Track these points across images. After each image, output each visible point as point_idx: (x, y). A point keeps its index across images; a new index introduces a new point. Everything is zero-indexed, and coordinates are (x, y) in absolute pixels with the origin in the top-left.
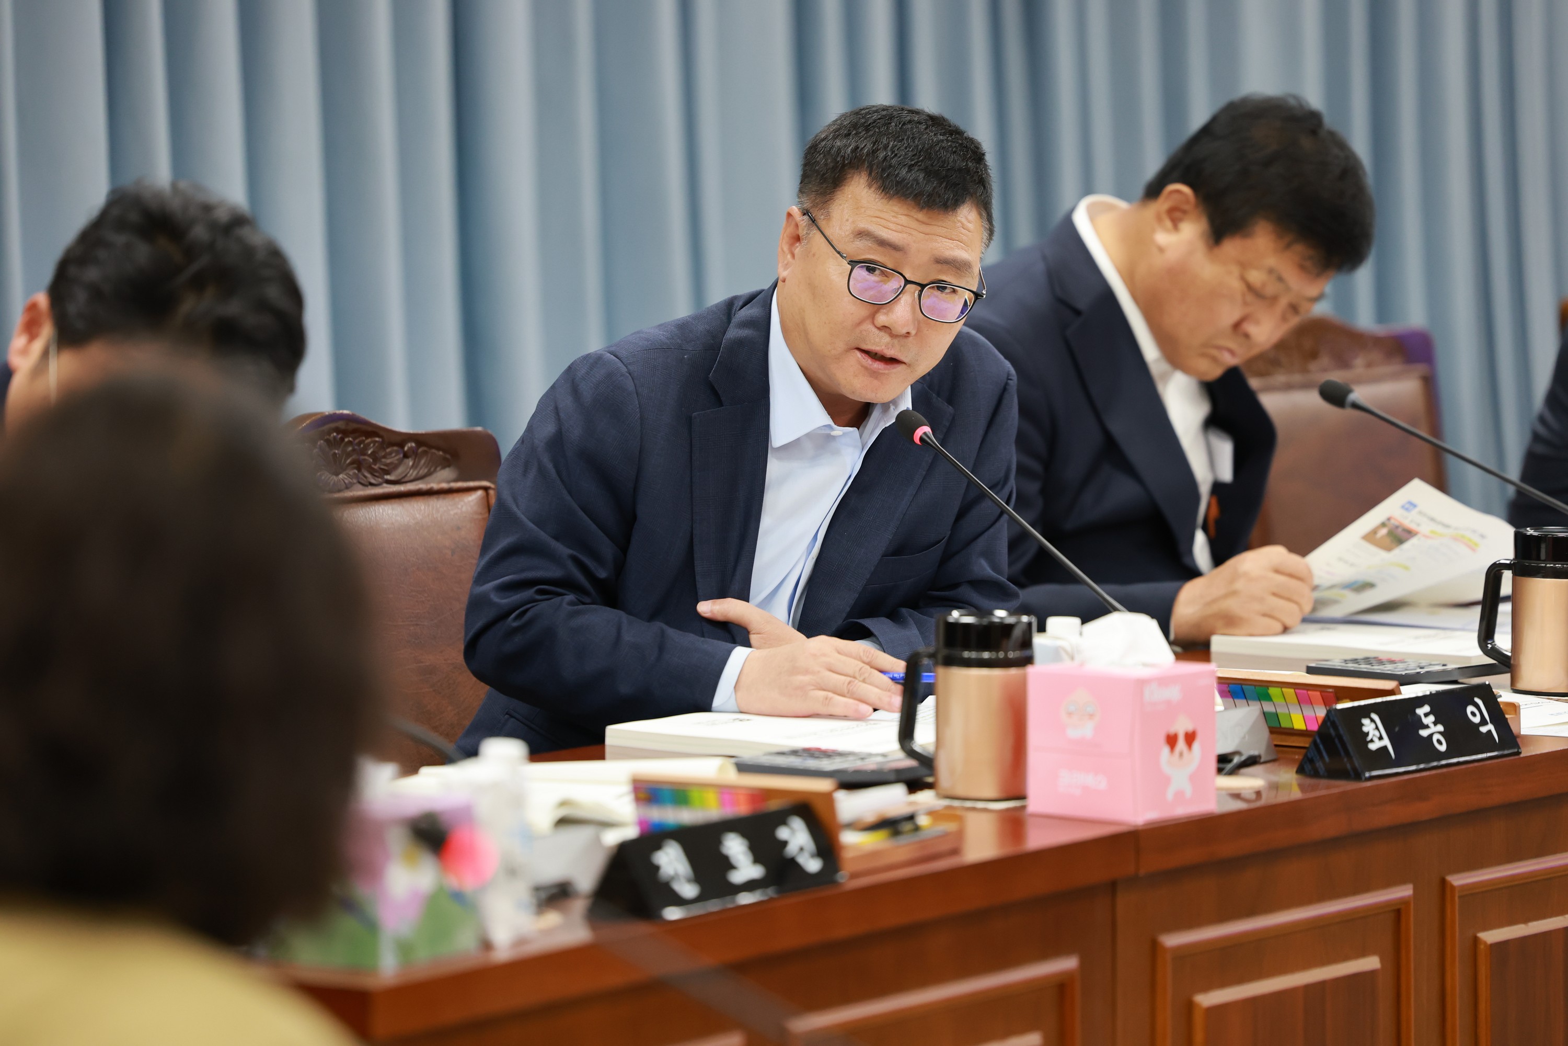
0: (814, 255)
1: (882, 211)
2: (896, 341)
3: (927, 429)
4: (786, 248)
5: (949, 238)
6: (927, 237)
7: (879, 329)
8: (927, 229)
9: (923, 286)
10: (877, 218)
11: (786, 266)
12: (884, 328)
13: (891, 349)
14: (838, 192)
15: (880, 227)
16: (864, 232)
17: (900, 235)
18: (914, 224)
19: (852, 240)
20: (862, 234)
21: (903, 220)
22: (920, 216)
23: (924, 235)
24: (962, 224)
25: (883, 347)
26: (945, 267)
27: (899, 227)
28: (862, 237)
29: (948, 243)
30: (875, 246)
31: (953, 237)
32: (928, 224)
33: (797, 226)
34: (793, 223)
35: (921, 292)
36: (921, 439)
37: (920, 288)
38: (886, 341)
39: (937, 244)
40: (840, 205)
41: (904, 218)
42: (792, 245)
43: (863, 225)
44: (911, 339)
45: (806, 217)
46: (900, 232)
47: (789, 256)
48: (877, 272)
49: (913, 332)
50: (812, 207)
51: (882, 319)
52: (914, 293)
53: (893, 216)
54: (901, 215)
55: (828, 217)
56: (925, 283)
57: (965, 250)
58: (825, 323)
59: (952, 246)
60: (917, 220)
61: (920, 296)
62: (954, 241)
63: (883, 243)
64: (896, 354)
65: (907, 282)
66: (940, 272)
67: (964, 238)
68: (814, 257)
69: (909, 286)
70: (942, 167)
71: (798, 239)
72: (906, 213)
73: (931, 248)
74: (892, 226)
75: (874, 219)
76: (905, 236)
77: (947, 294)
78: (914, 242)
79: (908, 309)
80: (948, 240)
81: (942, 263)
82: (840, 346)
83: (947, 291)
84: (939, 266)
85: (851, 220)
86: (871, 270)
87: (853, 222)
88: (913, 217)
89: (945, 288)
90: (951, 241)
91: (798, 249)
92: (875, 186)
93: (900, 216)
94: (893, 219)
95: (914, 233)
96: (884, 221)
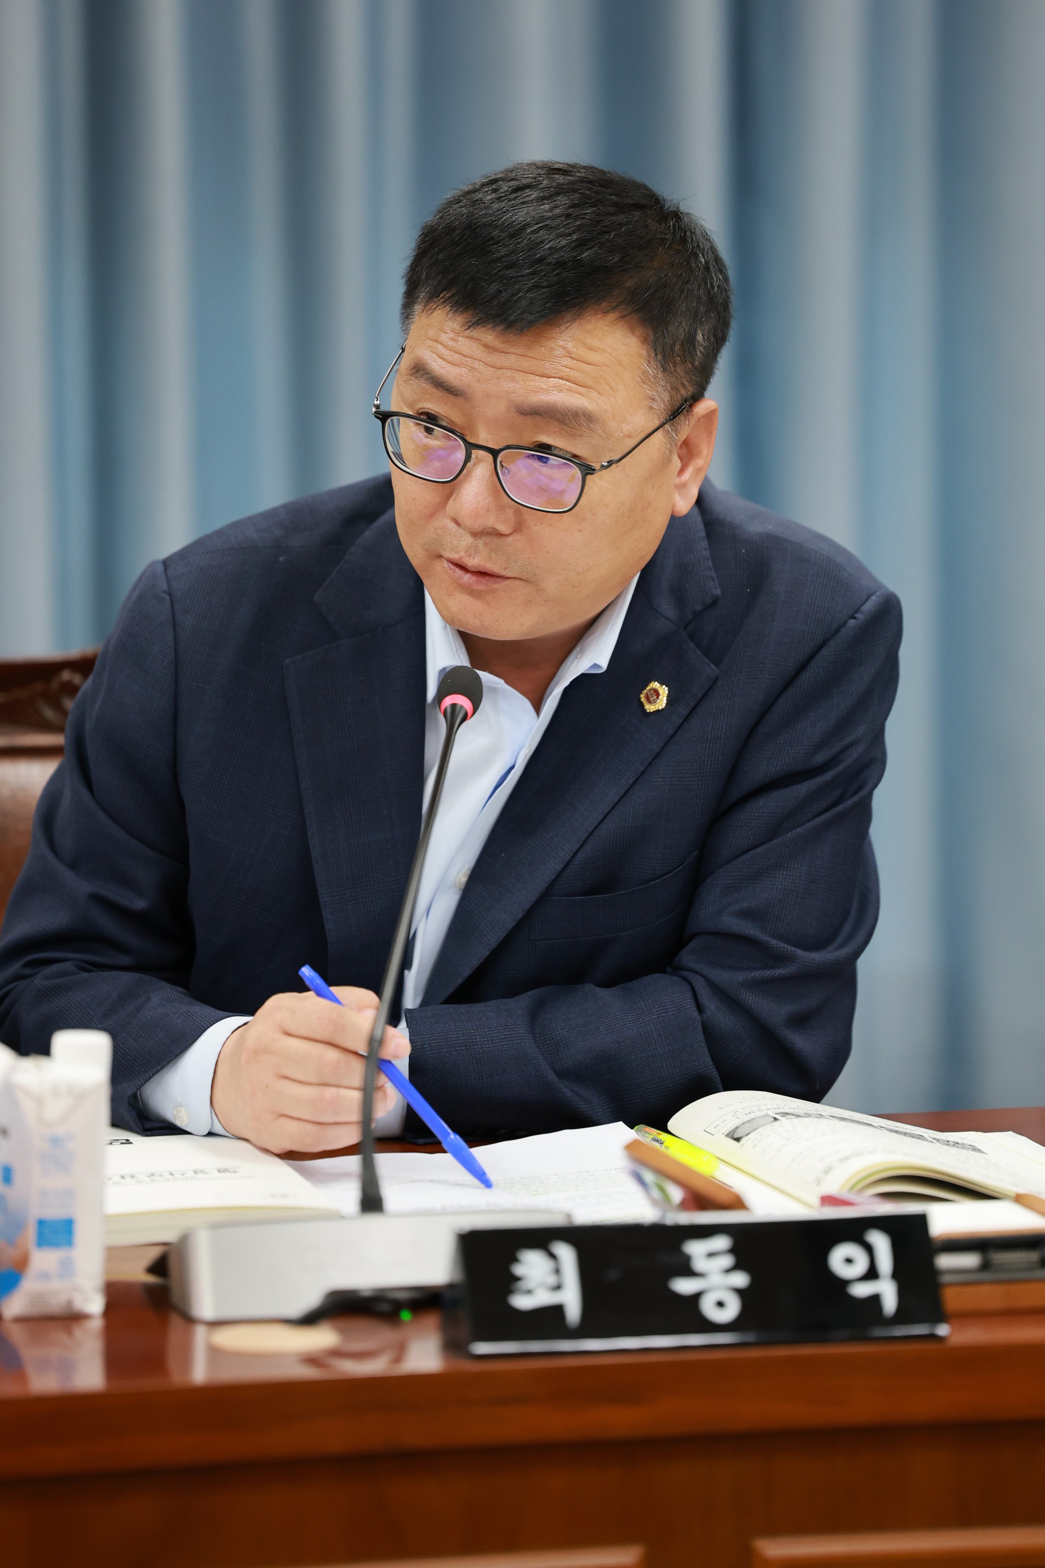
1: (441, 330)
5: (538, 373)
6: (499, 372)
7: (455, 522)
8: (494, 359)
9: (500, 453)
10: (432, 343)
13: (474, 557)
15: (434, 356)
16: (420, 365)
17: (457, 370)
18: (479, 352)
19: (408, 378)
20: (416, 370)
21: (464, 344)
22: (488, 335)
23: (495, 370)
24: (570, 351)
25: (462, 554)
26: (540, 421)
27: (457, 356)
28: (418, 374)
29: (542, 383)
31: (549, 372)
32: (502, 352)
35: (496, 461)
37: (492, 456)
38: (465, 543)
39: (517, 384)
41: (466, 341)
43: (419, 353)
44: (508, 539)
46: (458, 365)
53: (452, 339)
54: (463, 336)
56: (496, 447)
59: (548, 387)
60: (486, 346)
61: (496, 468)
62: (552, 381)
63: (440, 384)
64: (482, 564)
65: (471, 446)
66: (536, 431)
69: (475, 453)
72: (470, 333)
73: (507, 391)
74: (447, 355)
76: (463, 370)
78: (479, 381)
79: (484, 491)
80: (537, 378)
81: (534, 415)
84: (529, 420)
87: (413, 349)
90: (546, 378)
94: (451, 343)
95: (477, 365)
96: (440, 347)
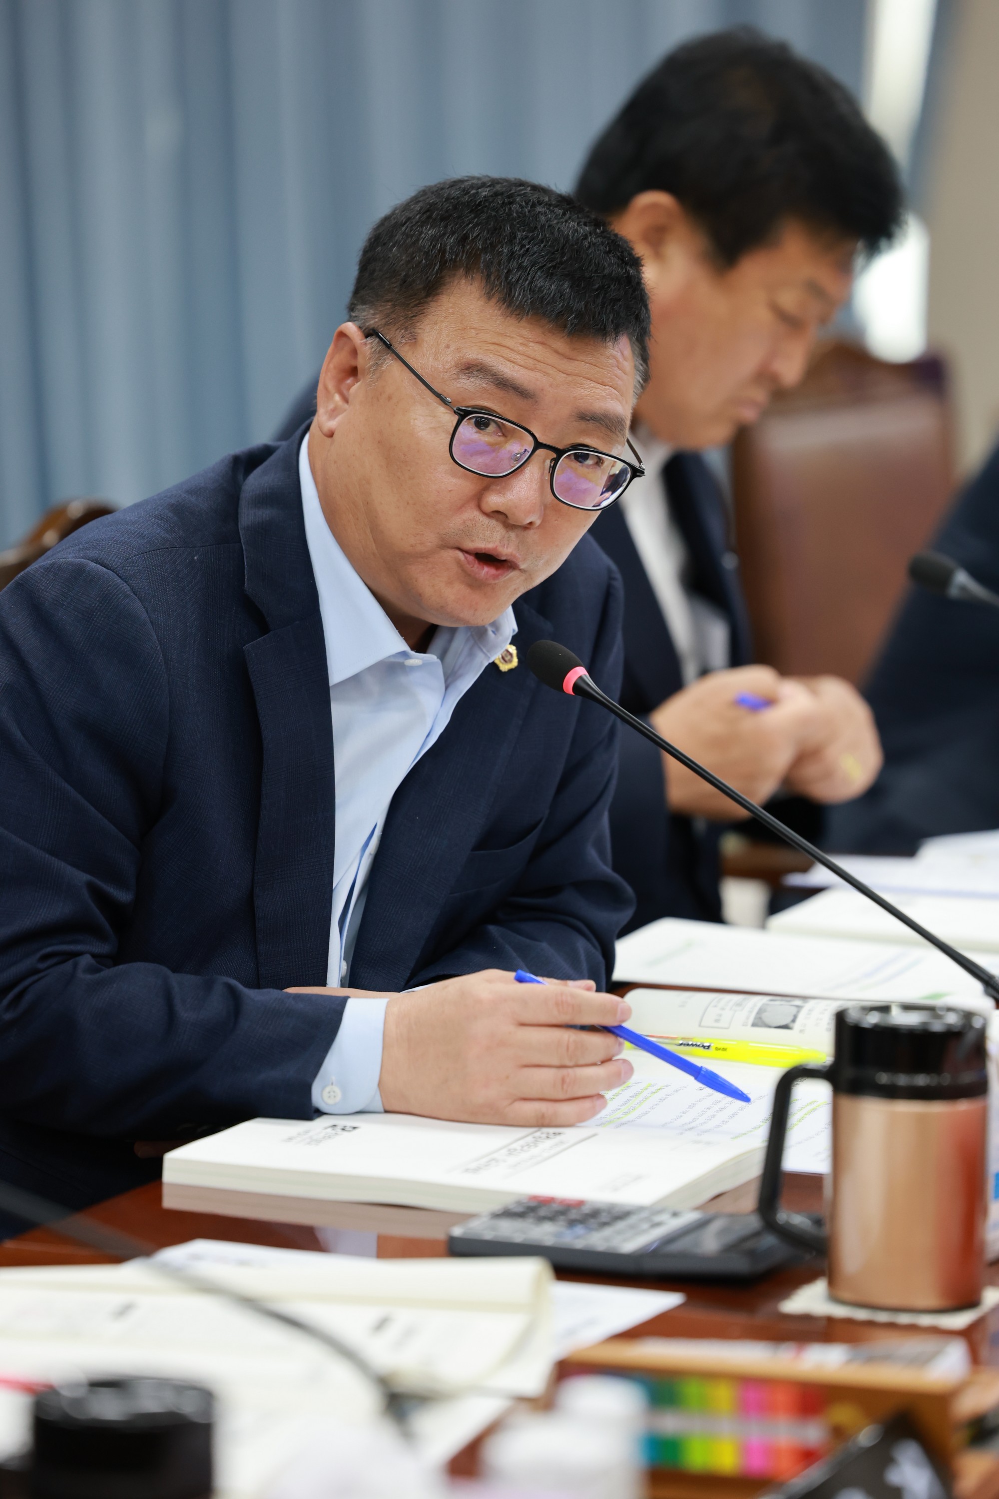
0: (390, 398)
1: (503, 335)
2: (512, 535)
3: (580, 672)
4: (331, 386)
5: (600, 381)
6: (570, 378)
7: (487, 515)
8: (571, 366)
9: (559, 453)
10: (496, 347)
11: (334, 413)
12: (498, 514)
14: (433, 304)
15: (501, 359)
16: (475, 365)
17: (532, 374)
18: (553, 359)
19: (455, 376)
20: (470, 368)
21: (537, 350)
22: (560, 343)
23: (566, 375)
24: (617, 361)
26: (591, 425)
27: (531, 361)
28: (472, 372)
29: (601, 390)
30: (491, 387)
31: (606, 380)
32: (571, 359)
33: (354, 352)
34: (347, 348)
35: (556, 461)
36: (576, 687)
37: (555, 456)
38: (498, 534)
39: (582, 390)
40: (436, 323)
41: (538, 347)
42: (340, 381)
43: (473, 354)
44: (531, 532)
45: (373, 341)
46: (532, 370)
47: (337, 397)
48: (492, 428)
49: (538, 522)
50: (386, 324)
51: (494, 500)
52: (544, 461)
53: (522, 344)
54: (533, 342)
55: (414, 340)
56: (560, 447)
57: (619, 401)
58: (408, 503)
59: (604, 394)
60: (557, 352)
61: (553, 468)
62: (607, 387)
63: (503, 384)
64: (513, 554)
65: (538, 445)
66: (584, 432)
67: (620, 382)
68: (389, 400)
69: (541, 452)
70: (596, 272)
71: (353, 372)
72: (540, 339)
73: (575, 397)
74: (519, 359)
75: (492, 347)
76: (538, 375)
77: (588, 466)
78: (551, 385)
79: (535, 486)
80: (598, 385)
81: (588, 420)
82: (430, 539)
83: (590, 462)
84: (583, 424)
85: (452, 348)
86: (481, 424)
87: (458, 350)
88: (550, 346)
89: (586, 457)
90: (604, 387)
91: (356, 389)
92: (497, 296)
93: (531, 344)
94: (521, 348)
95: (551, 371)
96: (507, 351)
